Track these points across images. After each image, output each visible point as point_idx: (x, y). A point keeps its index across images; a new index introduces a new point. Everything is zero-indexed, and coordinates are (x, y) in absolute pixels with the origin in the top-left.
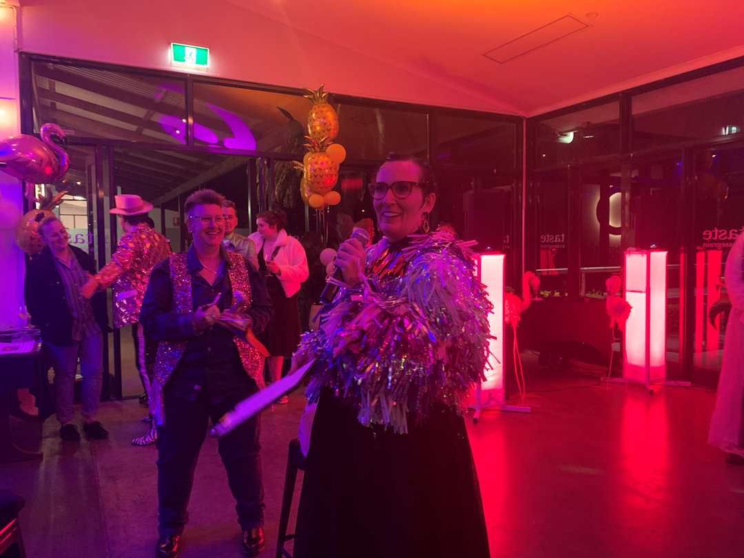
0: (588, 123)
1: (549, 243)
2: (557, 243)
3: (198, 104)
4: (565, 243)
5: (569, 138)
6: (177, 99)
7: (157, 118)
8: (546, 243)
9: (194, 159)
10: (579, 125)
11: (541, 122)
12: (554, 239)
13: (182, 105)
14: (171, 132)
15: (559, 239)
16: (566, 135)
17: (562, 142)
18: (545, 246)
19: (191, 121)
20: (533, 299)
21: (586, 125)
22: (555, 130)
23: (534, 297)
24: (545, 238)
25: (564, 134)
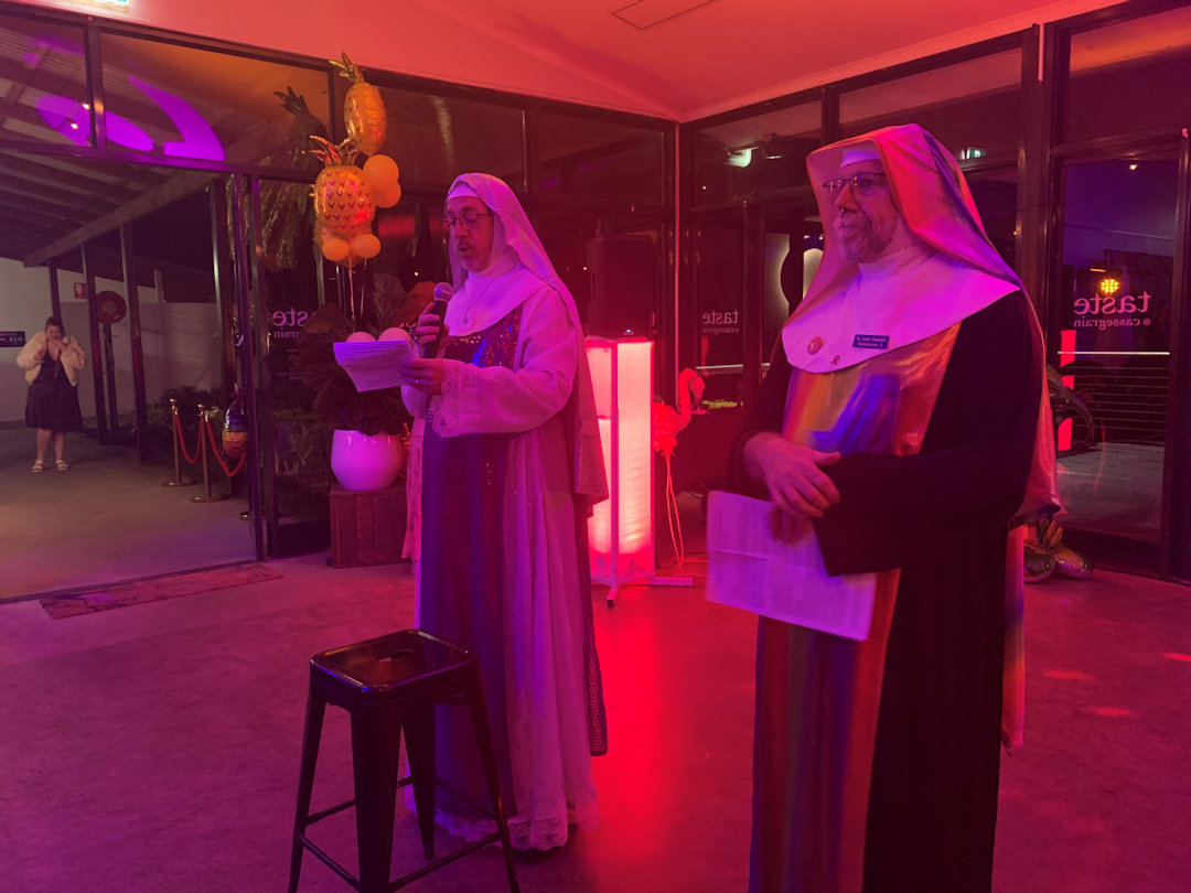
0: (774, 135)
1: (716, 326)
2: (727, 326)
3: (112, 76)
4: (740, 325)
5: (744, 159)
6: (70, 65)
7: (33, 98)
8: (710, 326)
9: (110, 179)
10: (760, 138)
11: (704, 131)
12: (723, 319)
13: (82, 76)
14: (62, 126)
15: (730, 319)
16: (739, 154)
17: (734, 164)
18: (709, 331)
19: (99, 107)
20: (693, 412)
21: (771, 137)
22: (724, 145)
23: (695, 408)
24: (710, 318)
25: (736, 152)
